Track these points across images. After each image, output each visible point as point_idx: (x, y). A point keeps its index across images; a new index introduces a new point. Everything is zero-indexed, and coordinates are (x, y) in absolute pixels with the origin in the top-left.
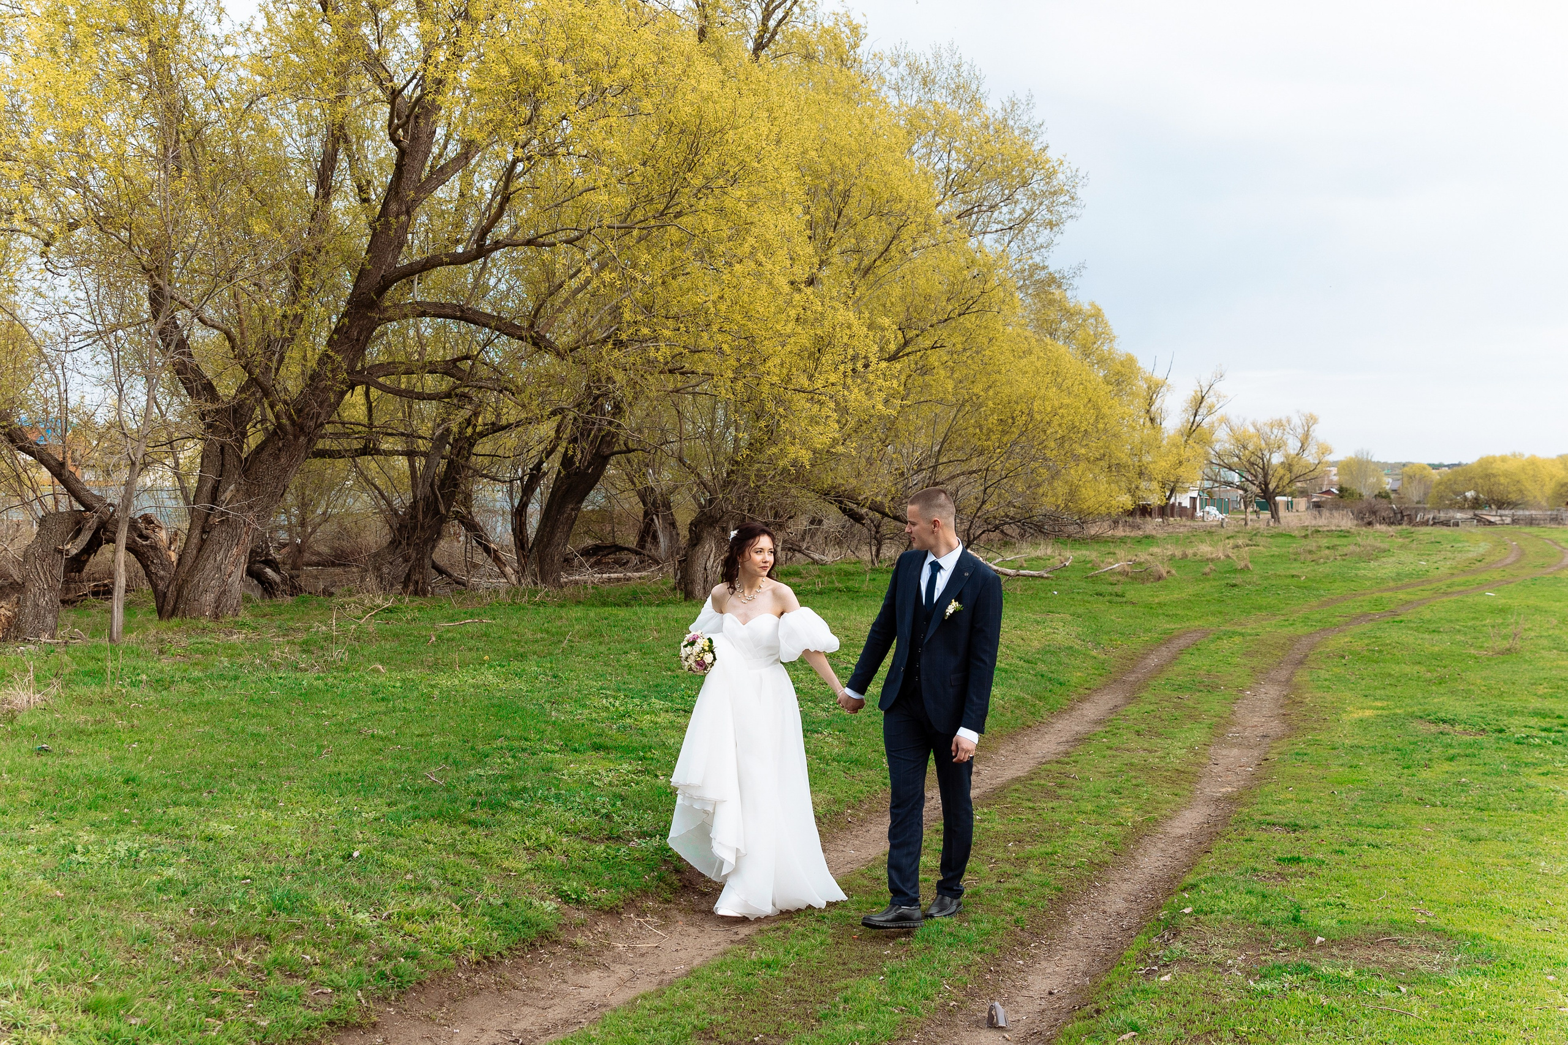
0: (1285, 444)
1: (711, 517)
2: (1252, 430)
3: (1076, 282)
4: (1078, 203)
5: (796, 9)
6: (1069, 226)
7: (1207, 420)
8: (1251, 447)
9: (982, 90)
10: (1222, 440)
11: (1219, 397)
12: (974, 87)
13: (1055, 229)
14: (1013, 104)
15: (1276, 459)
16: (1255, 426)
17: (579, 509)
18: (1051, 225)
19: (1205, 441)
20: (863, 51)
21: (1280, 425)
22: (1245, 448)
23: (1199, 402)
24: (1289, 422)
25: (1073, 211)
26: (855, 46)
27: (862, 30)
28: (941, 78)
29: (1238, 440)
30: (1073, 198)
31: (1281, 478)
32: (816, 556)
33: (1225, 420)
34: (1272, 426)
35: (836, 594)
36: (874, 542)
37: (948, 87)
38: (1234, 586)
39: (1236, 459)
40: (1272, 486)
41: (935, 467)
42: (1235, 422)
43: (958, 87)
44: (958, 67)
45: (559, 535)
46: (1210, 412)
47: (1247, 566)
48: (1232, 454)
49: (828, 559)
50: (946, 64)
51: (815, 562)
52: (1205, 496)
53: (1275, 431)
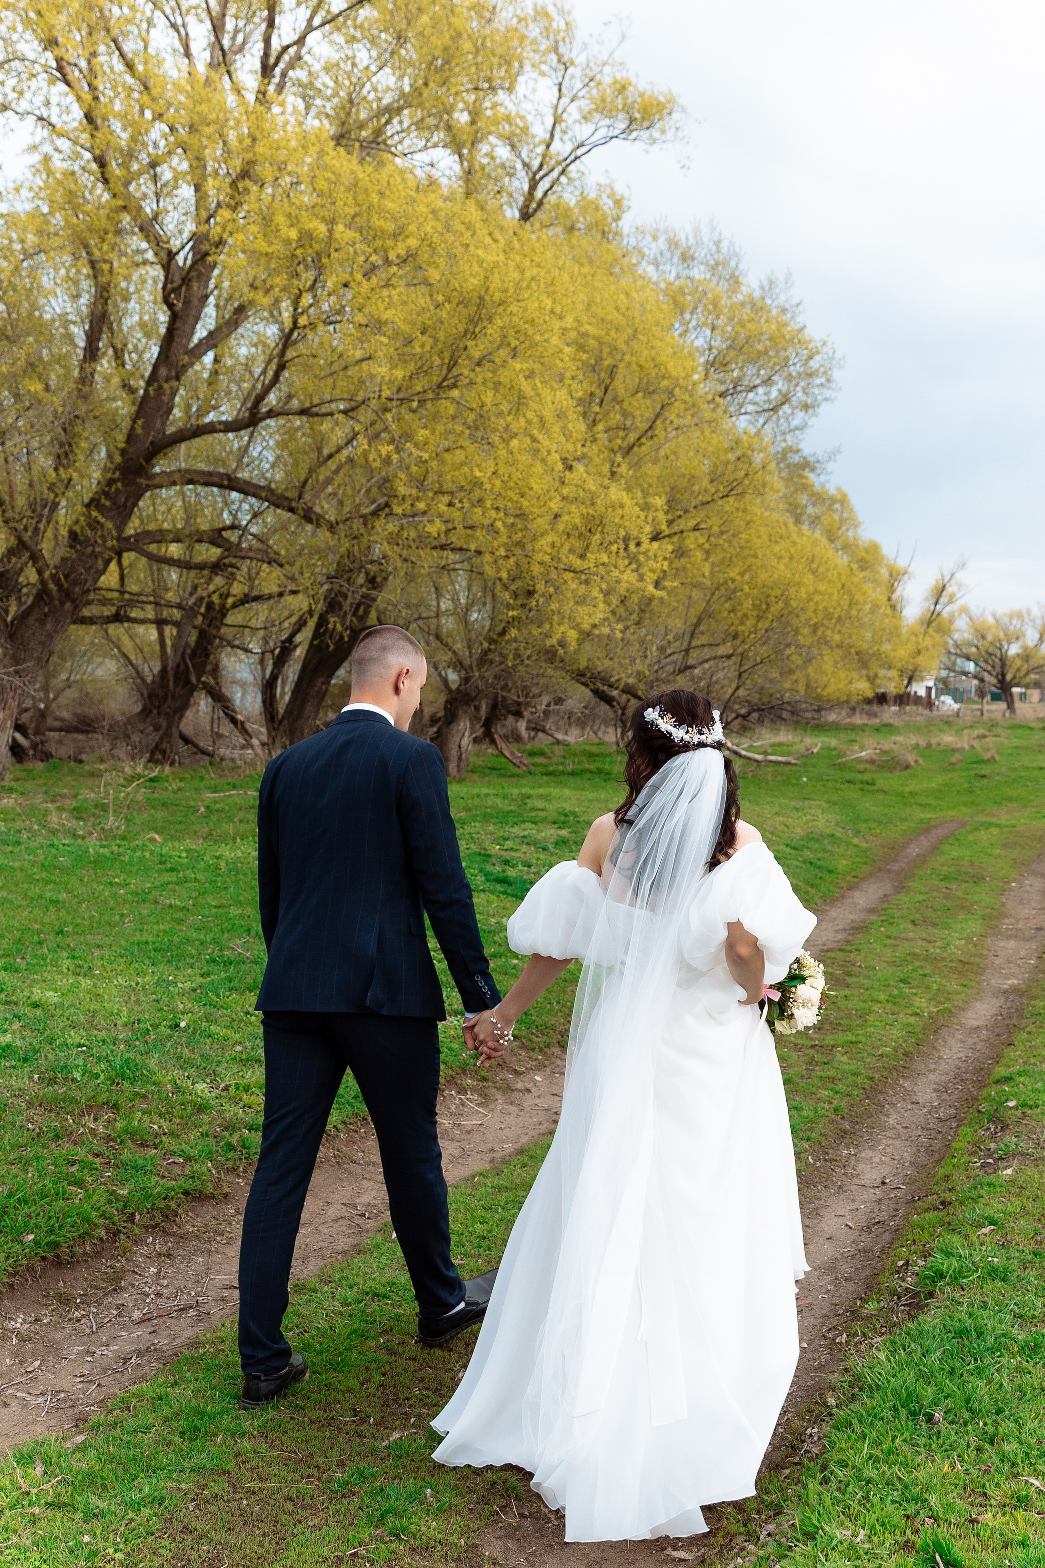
0: (1024, 635)
1: (467, 695)
2: (991, 620)
3: (830, 466)
4: (833, 385)
5: (563, 179)
6: (824, 409)
7: (948, 609)
8: (990, 638)
9: (741, 267)
10: (962, 630)
11: (960, 586)
12: (733, 264)
13: (811, 411)
14: (771, 283)
15: (1013, 650)
16: (994, 616)
17: (328, 683)
18: (806, 407)
19: (945, 630)
20: (626, 224)
21: (1020, 616)
22: (984, 637)
23: (939, 592)
24: (1029, 613)
25: (827, 393)
26: (617, 219)
27: (625, 203)
28: (701, 254)
29: (977, 630)
30: (828, 381)
31: (1018, 670)
32: (560, 736)
33: (965, 610)
34: (1011, 617)
35: (588, 775)
36: (619, 723)
37: (707, 265)
38: (983, 776)
39: (974, 650)
40: (1009, 677)
41: (687, 651)
42: (975, 611)
43: (717, 264)
44: (717, 243)
45: (309, 709)
46: (951, 601)
47: (993, 758)
48: (970, 644)
49: (570, 739)
50: (705, 240)
51: (558, 742)
52: (941, 686)
53: (1014, 622)
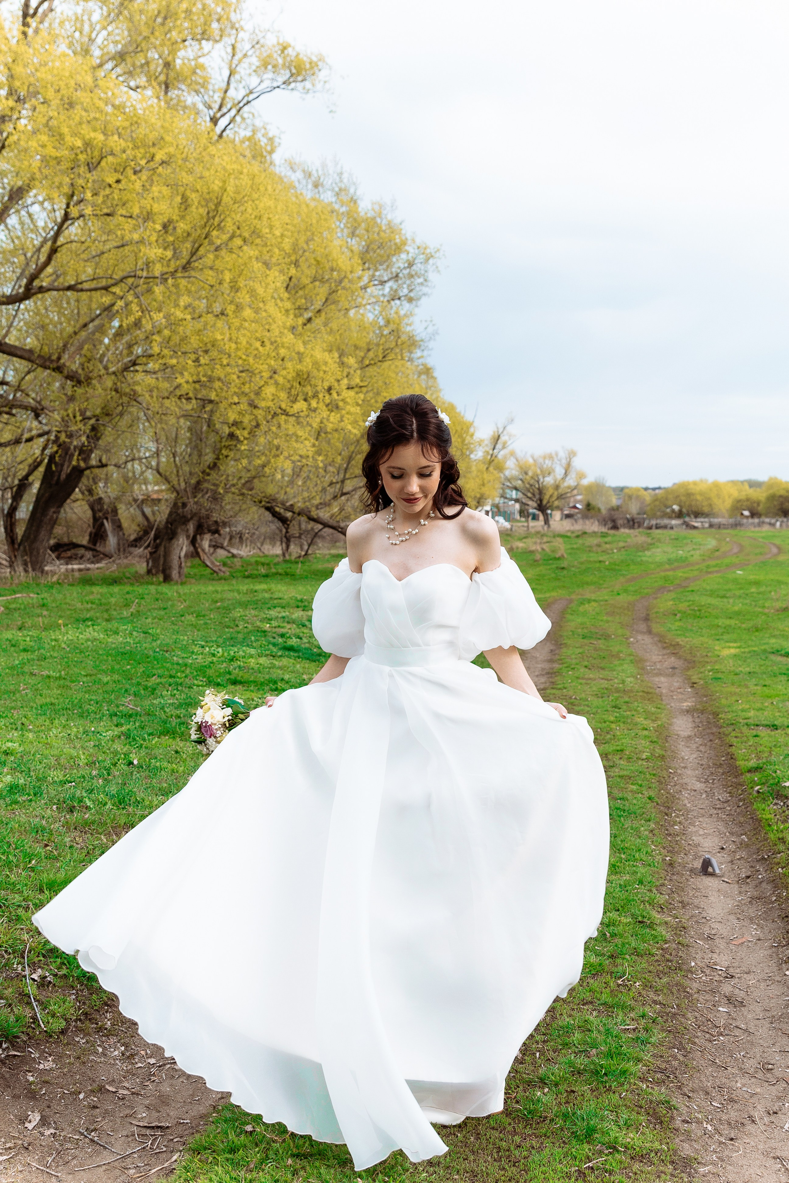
0: (554, 471)
1: (184, 517)
2: (531, 461)
3: (431, 344)
4: (429, 284)
5: (238, 118)
6: (424, 301)
7: (502, 453)
8: (530, 473)
9: (358, 193)
10: (511, 469)
11: (510, 436)
12: (352, 191)
13: (414, 303)
14: (381, 206)
15: (549, 481)
16: (533, 457)
17: (59, 512)
18: (410, 300)
19: (500, 468)
20: (277, 157)
21: (551, 457)
22: (526, 473)
23: (496, 439)
24: (557, 455)
25: (425, 290)
26: (271, 152)
27: (277, 140)
28: (328, 182)
29: (521, 468)
30: (426, 280)
31: (551, 496)
32: (235, 551)
33: (512, 454)
34: (544, 458)
36: (284, 539)
37: (333, 190)
39: (520, 482)
40: (544, 502)
42: (520, 454)
43: (340, 190)
44: (341, 174)
45: (43, 533)
46: (504, 447)
48: (516, 479)
49: (242, 553)
50: (331, 172)
51: (234, 556)
52: (495, 510)
53: (547, 461)
